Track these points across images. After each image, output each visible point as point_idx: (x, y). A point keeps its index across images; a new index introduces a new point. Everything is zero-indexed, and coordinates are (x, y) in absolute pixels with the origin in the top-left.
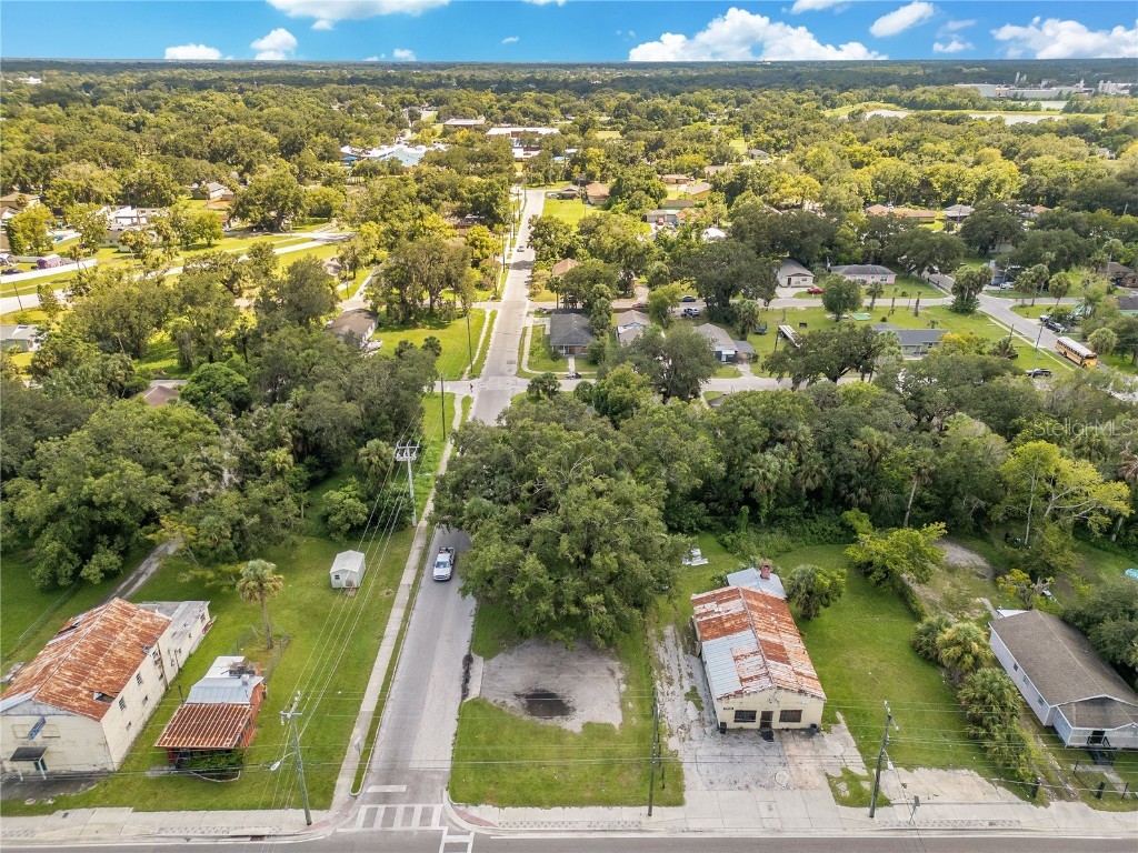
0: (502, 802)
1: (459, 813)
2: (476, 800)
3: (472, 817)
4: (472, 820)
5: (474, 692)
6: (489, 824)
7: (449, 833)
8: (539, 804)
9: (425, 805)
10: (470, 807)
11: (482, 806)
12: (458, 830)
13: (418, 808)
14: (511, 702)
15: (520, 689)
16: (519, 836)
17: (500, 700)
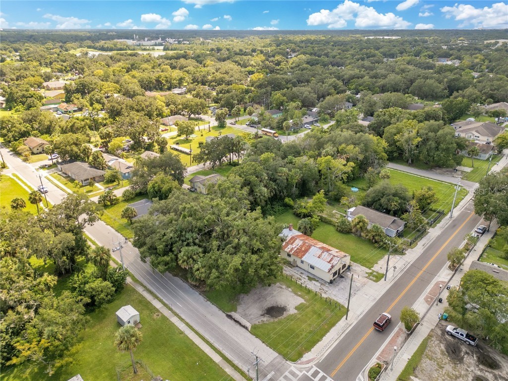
0: (308, 349)
1: (300, 364)
2: (300, 355)
3: (306, 361)
4: (308, 362)
5: (249, 325)
6: (314, 359)
7: (308, 372)
8: (318, 341)
9: (288, 371)
10: (301, 359)
11: (304, 356)
12: (308, 369)
13: (287, 373)
14: (265, 319)
15: (261, 313)
16: (326, 355)
17: (260, 321)
